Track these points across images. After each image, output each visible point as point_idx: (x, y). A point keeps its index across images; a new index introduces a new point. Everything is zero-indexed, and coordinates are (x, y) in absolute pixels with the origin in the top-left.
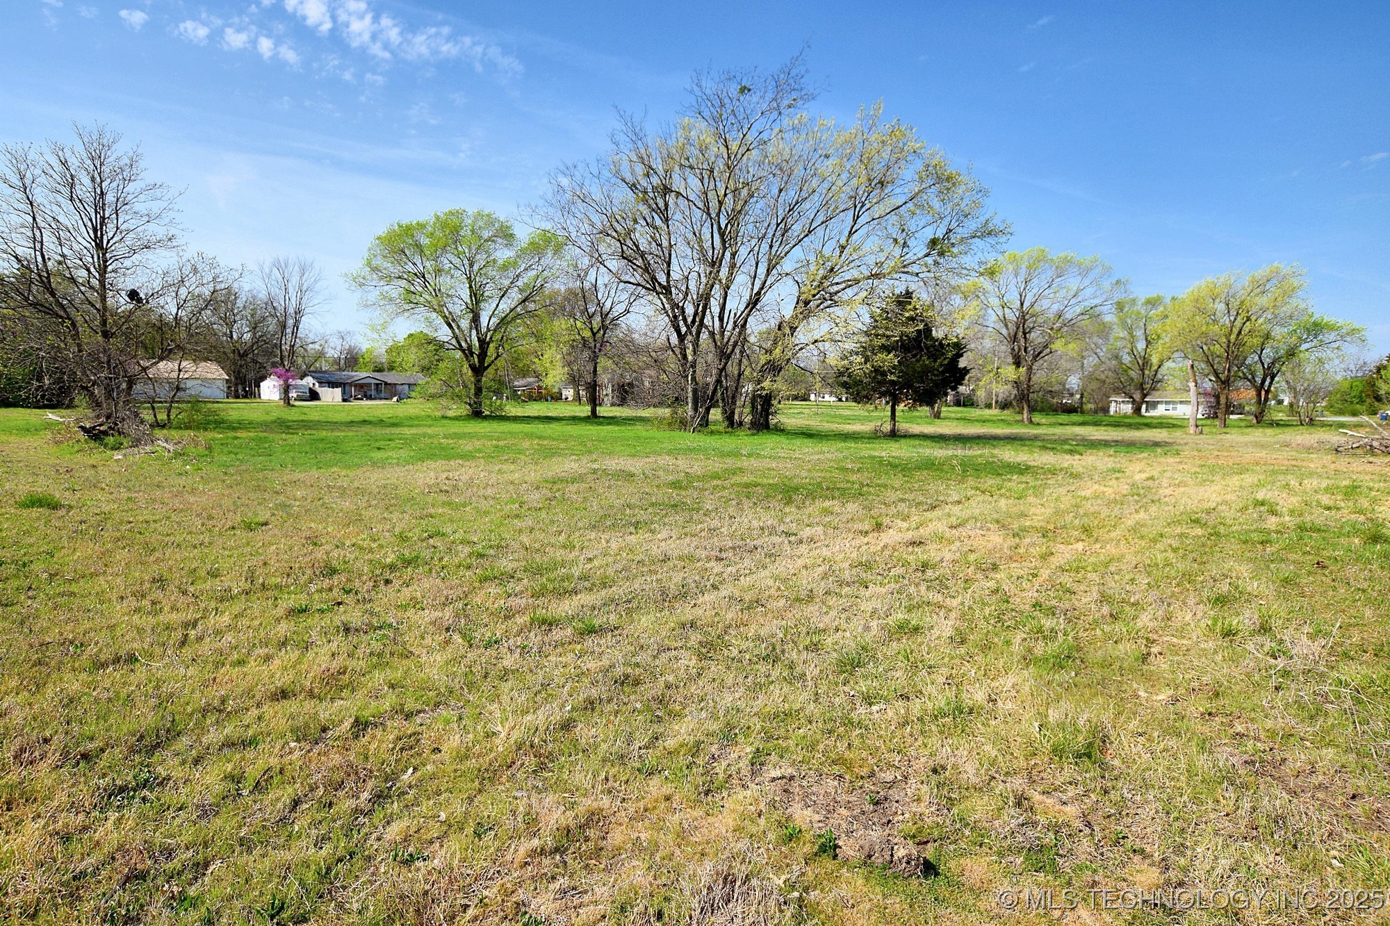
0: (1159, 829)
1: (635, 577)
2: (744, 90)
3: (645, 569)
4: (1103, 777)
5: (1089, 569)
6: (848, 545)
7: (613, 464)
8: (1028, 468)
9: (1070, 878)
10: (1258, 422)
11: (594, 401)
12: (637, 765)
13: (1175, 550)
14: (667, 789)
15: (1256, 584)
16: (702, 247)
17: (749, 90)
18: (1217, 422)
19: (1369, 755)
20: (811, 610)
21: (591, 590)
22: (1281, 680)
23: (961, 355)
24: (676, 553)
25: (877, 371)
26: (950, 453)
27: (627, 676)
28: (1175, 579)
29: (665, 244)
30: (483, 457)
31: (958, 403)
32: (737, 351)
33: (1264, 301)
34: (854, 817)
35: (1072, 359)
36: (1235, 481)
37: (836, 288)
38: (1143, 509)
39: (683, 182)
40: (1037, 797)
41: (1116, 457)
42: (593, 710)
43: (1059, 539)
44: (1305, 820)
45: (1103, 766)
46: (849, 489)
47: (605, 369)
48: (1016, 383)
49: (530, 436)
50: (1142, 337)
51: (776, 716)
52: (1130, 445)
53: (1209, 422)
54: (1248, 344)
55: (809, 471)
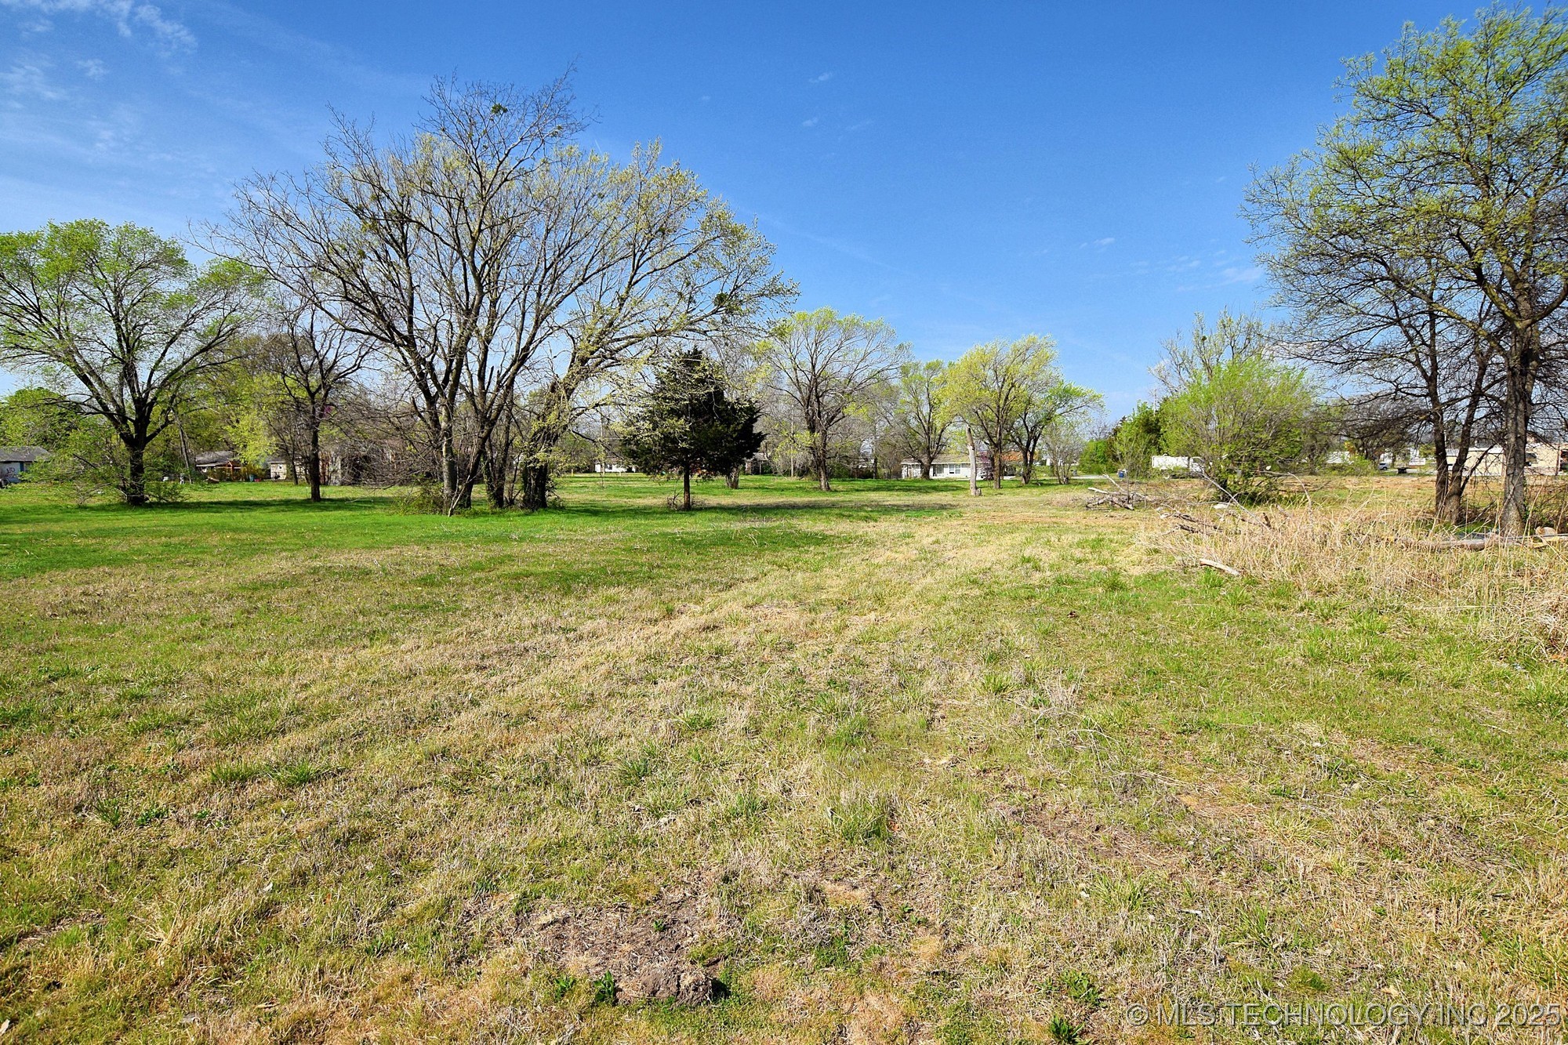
0: (940, 895)
1: (369, 702)
2: (497, 109)
3: (383, 690)
4: (891, 853)
5: (880, 639)
6: (635, 637)
7: (340, 560)
8: (825, 537)
9: (860, 966)
10: (1026, 483)
11: (316, 479)
12: (366, 944)
13: (956, 612)
14: (406, 968)
15: (1022, 638)
16: (453, 292)
17: (505, 111)
18: (993, 484)
19: (1108, 788)
20: (592, 717)
21: (306, 726)
22: (1042, 728)
23: (755, 420)
24: (426, 665)
25: (667, 437)
26: (747, 525)
27: (353, 832)
28: (956, 641)
29: (405, 284)
30: (144, 561)
31: (756, 471)
32: (503, 416)
33: (1024, 368)
34: (639, 951)
35: (863, 424)
36: (1007, 540)
37: (617, 345)
38: (929, 574)
39: (426, 213)
40: (828, 886)
41: (907, 522)
42: (304, 883)
43: (854, 611)
44: (1060, 859)
45: (891, 841)
46: (636, 573)
47: (331, 439)
48: (811, 448)
49: (219, 529)
50: (926, 402)
51: (547, 849)
52: (920, 508)
53: (986, 484)
54: (1014, 409)
55: (592, 554)
